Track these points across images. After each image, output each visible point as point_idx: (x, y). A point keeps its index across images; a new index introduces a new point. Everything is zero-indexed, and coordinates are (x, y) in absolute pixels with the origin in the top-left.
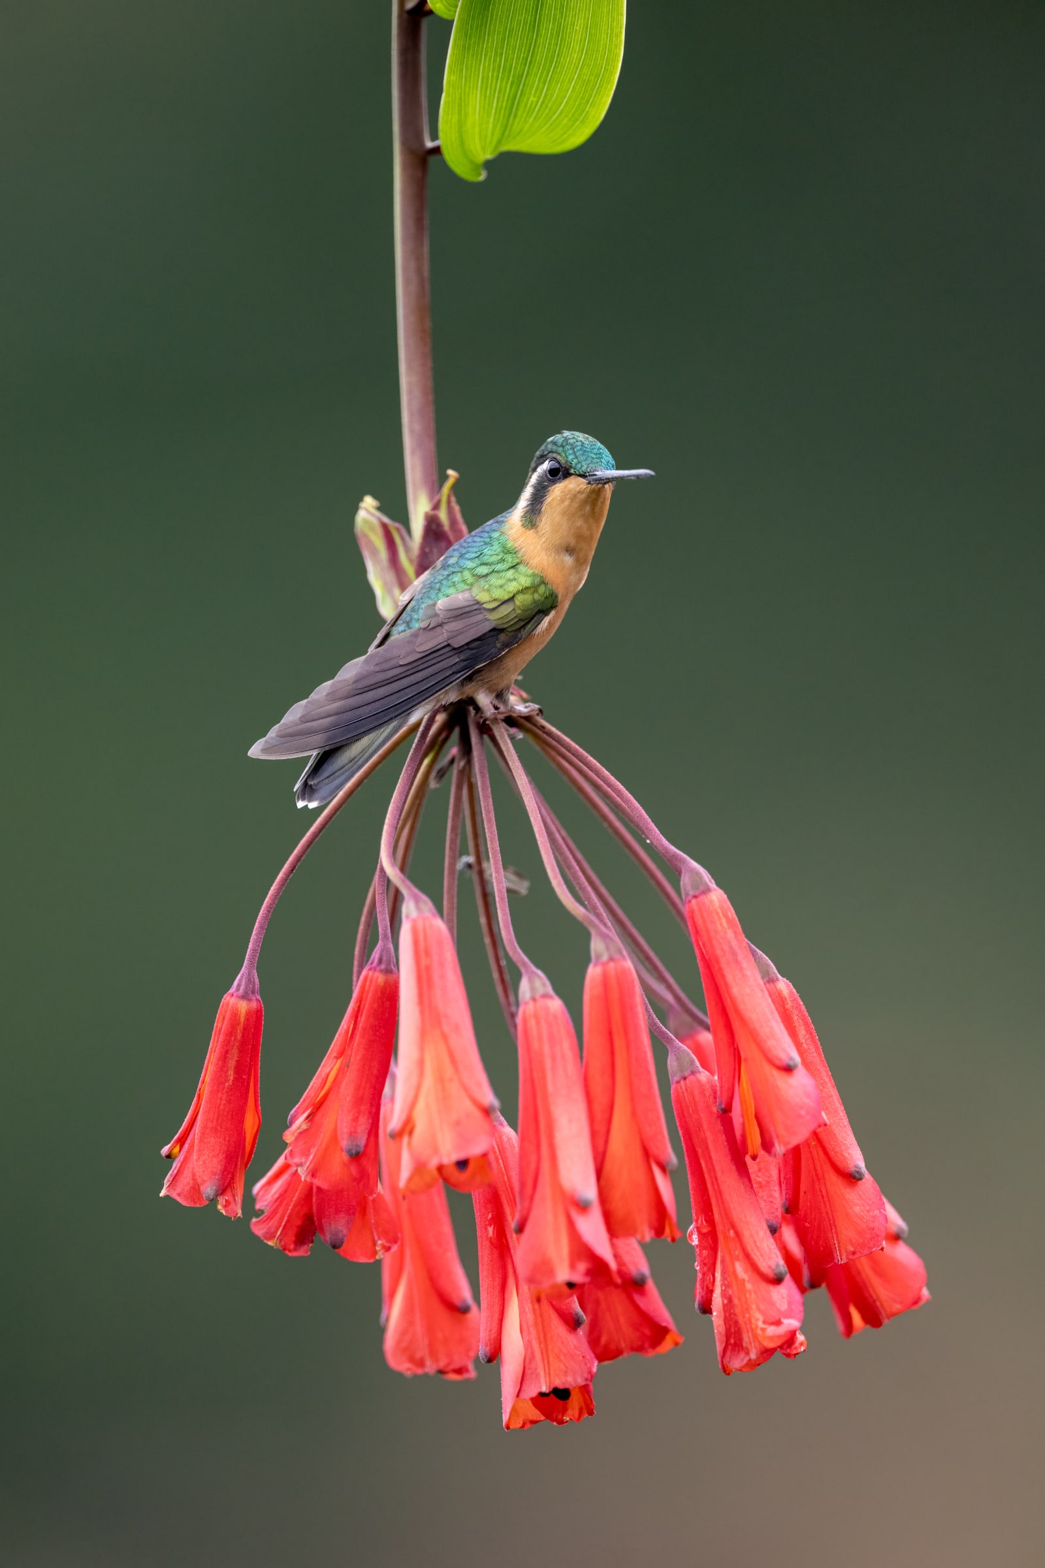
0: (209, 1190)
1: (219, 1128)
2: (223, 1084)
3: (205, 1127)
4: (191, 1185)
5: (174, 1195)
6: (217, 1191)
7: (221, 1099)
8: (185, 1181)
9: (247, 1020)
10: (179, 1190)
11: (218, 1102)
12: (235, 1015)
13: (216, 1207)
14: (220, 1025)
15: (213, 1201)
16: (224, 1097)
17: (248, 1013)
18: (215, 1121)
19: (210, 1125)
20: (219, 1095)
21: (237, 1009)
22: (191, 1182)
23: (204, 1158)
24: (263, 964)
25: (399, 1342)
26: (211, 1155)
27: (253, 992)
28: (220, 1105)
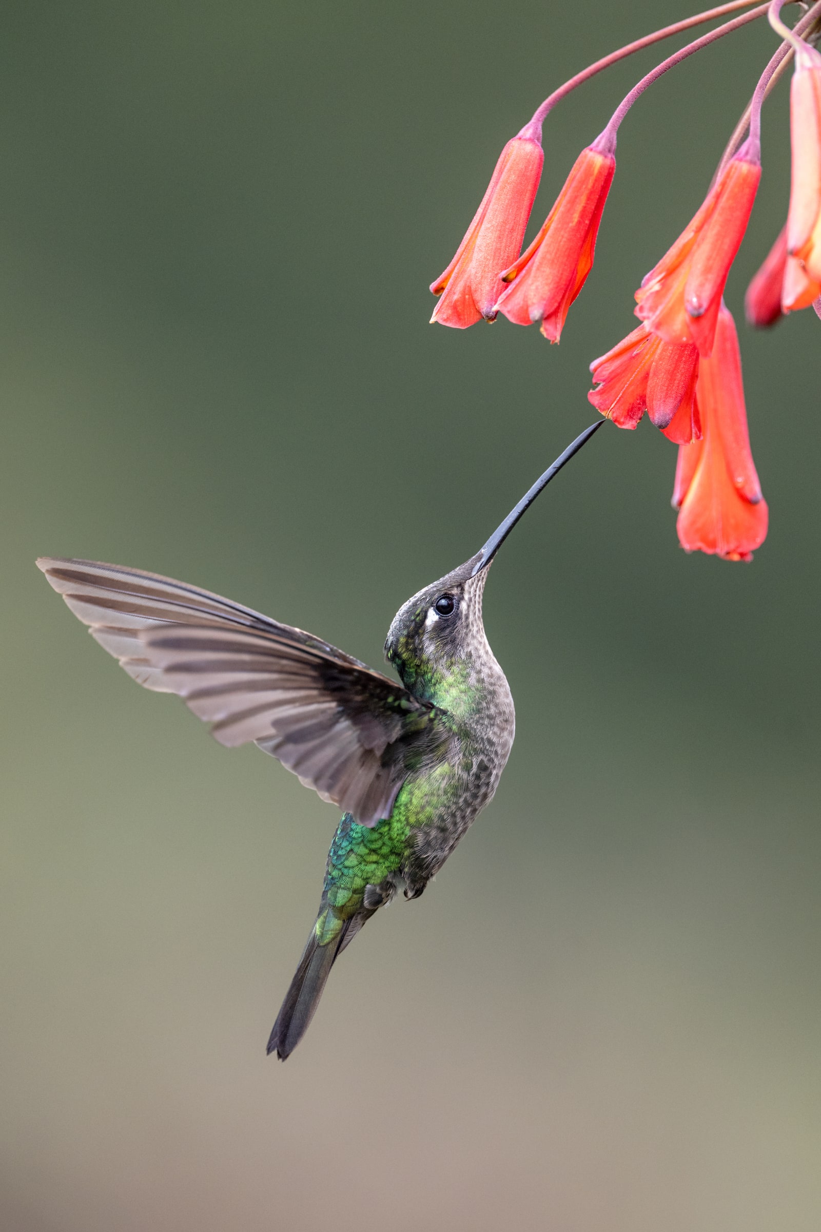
0: (536, 313)
1: (556, 261)
2: (568, 223)
3: (544, 258)
4: (521, 305)
5: (505, 311)
6: (543, 315)
7: (563, 237)
8: (518, 300)
9: (600, 173)
10: (509, 307)
11: (560, 238)
12: (590, 166)
13: (539, 329)
14: (576, 172)
15: (538, 323)
16: (566, 235)
17: (602, 167)
18: (553, 254)
19: (548, 256)
20: (562, 233)
21: (593, 162)
22: (522, 303)
23: (538, 283)
24: (622, 130)
25: (693, 523)
26: (544, 282)
27: (609, 151)
28: (561, 241)
